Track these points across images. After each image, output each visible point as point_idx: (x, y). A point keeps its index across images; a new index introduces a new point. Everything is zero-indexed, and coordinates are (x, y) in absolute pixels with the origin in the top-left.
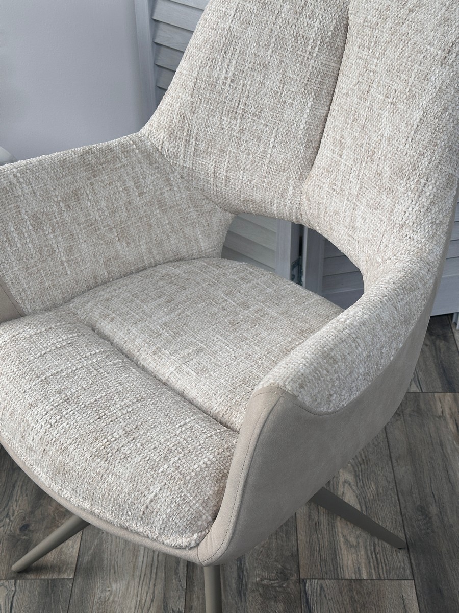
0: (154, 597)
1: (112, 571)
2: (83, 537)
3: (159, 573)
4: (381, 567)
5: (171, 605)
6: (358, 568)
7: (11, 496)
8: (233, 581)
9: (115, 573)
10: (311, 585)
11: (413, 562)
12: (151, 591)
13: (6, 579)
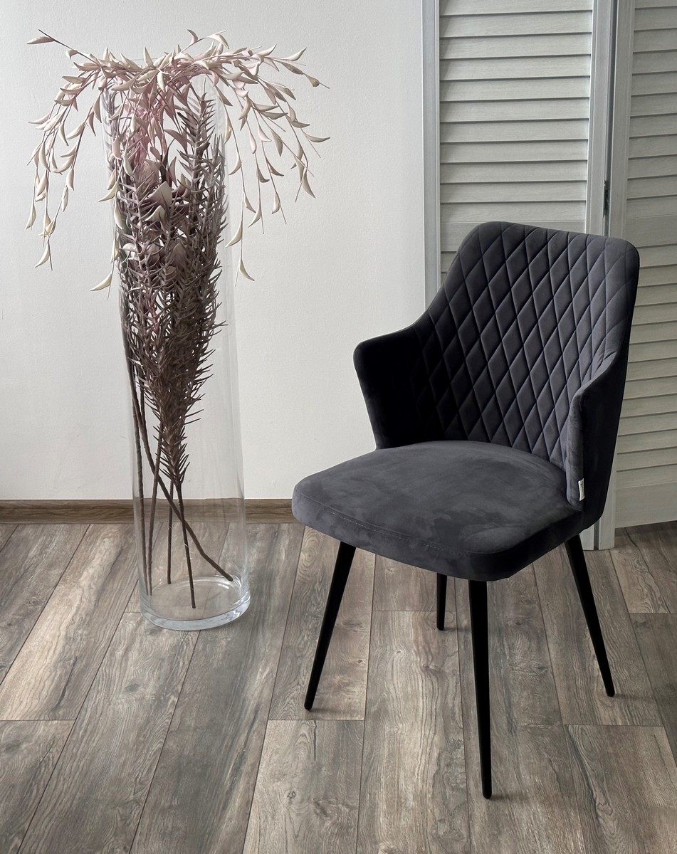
0: (436, 732)
1: (397, 717)
2: (368, 697)
3: (439, 719)
4: (634, 718)
5: (452, 737)
6: (614, 719)
7: (298, 673)
8: (504, 725)
9: (399, 718)
10: (573, 728)
11: (663, 715)
12: (434, 728)
13: (307, 720)
